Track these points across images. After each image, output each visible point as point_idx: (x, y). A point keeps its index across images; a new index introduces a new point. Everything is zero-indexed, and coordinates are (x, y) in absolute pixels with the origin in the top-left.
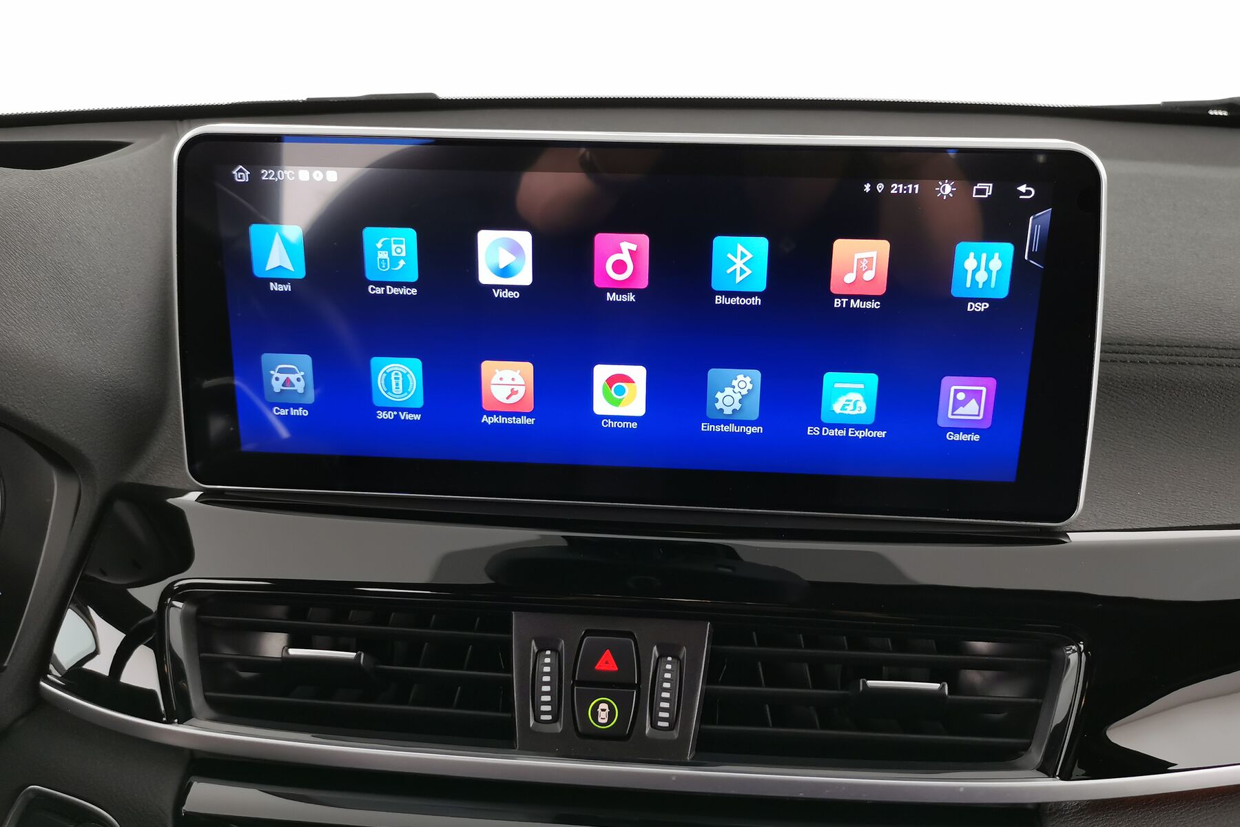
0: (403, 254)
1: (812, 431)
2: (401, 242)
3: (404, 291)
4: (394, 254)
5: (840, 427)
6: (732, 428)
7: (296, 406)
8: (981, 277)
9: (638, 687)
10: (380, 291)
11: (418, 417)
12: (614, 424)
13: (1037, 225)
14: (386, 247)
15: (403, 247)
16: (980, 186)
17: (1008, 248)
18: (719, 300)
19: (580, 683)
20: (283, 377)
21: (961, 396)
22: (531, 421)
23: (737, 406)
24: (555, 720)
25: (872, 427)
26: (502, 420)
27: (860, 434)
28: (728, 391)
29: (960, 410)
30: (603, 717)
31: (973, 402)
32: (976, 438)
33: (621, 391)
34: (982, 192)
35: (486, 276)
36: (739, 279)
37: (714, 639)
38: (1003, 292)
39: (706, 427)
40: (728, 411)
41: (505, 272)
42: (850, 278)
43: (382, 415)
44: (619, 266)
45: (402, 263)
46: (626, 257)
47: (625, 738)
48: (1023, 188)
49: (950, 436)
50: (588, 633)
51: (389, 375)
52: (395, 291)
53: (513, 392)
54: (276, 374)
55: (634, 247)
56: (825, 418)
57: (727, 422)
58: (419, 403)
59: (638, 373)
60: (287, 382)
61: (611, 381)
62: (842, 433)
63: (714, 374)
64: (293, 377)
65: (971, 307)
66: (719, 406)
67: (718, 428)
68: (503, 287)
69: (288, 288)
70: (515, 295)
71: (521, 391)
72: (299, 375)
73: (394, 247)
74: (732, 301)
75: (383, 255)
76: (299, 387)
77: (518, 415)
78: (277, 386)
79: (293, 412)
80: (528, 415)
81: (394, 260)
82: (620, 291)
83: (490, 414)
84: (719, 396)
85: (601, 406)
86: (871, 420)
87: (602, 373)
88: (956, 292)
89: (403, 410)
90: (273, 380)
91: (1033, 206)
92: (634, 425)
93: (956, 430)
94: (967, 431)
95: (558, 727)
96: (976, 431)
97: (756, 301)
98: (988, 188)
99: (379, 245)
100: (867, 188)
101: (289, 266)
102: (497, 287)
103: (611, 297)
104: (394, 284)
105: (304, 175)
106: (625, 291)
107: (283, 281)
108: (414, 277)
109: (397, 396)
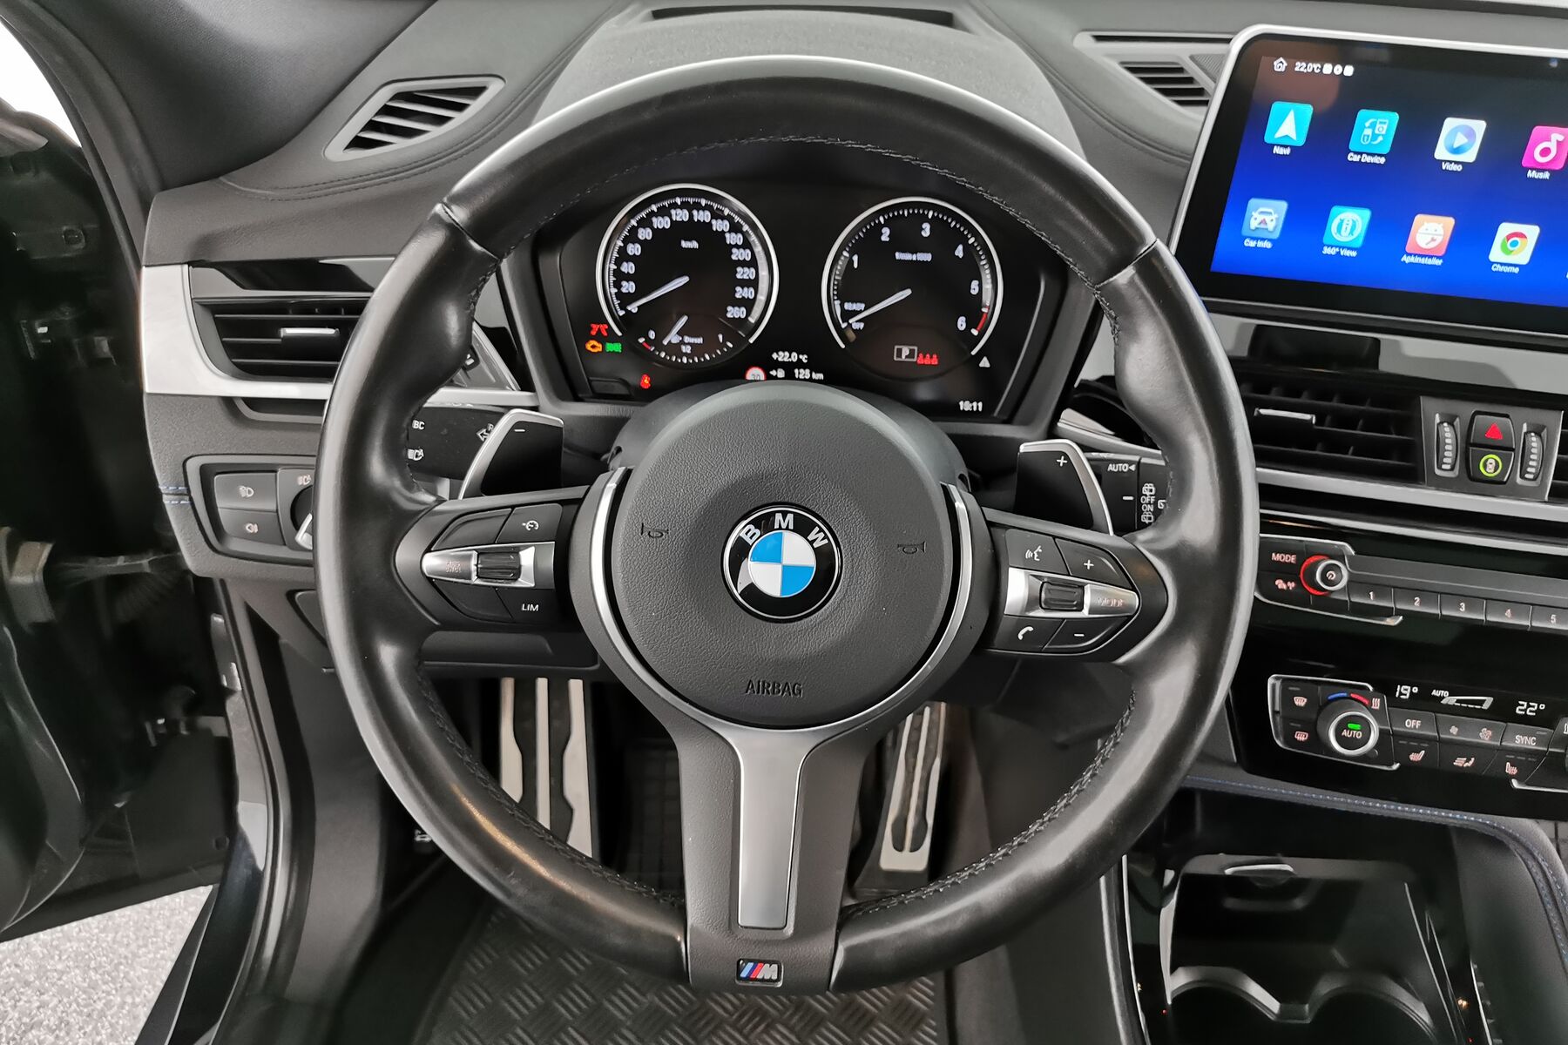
0: (1384, 132)
2: (1385, 123)
3: (1375, 159)
4: (1377, 132)
7: (1263, 240)
9: (1515, 450)
10: (1355, 158)
12: (1501, 268)
14: (1373, 126)
15: (1385, 127)
19: (1474, 445)
20: (1260, 218)
22: (1438, 262)
24: (1453, 469)
26: (1416, 260)
30: (1491, 468)
33: (1514, 244)
35: (1441, 153)
41: (1457, 151)
43: (1327, 251)
45: (1380, 139)
46: (1552, 146)
47: (1504, 482)
50: (1478, 413)
51: (1342, 221)
52: (1369, 159)
53: (1433, 240)
54: (1255, 214)
55: (1561, 138)
58: (1359, 244)
59: (1533, 232)
60: (1264, 222)
61: (1511, 236)
64: (1268, 218)
68: (1451, 162)
69: (1287, 151)
70: (1459, 168)
71: (1439, 239)
72: (1274, 216)
73: (1378, 126)
75: (1368, 132)
76: (1271, 226)
77: (1431, 257)
78: (1254, 224)
79: (1261, 244)
81: (1375, 136)
82: (1538, 170)
83: (1410, 255)
85: (1496, 254)
87: (1505, 229)
89: (1343, 248)
90: (1252, 219)
92: (1516, 270)
95: (1456, 473)
99: (1367, 124)
101: (1294, 136)
102: (1446, 161)
103: (1531, 174)
104: (1368, 154)
105: (1328, 69)
106: (1543, 171)
107: (1286, 147)
108: (1386, 150)
109: (1344, 237)
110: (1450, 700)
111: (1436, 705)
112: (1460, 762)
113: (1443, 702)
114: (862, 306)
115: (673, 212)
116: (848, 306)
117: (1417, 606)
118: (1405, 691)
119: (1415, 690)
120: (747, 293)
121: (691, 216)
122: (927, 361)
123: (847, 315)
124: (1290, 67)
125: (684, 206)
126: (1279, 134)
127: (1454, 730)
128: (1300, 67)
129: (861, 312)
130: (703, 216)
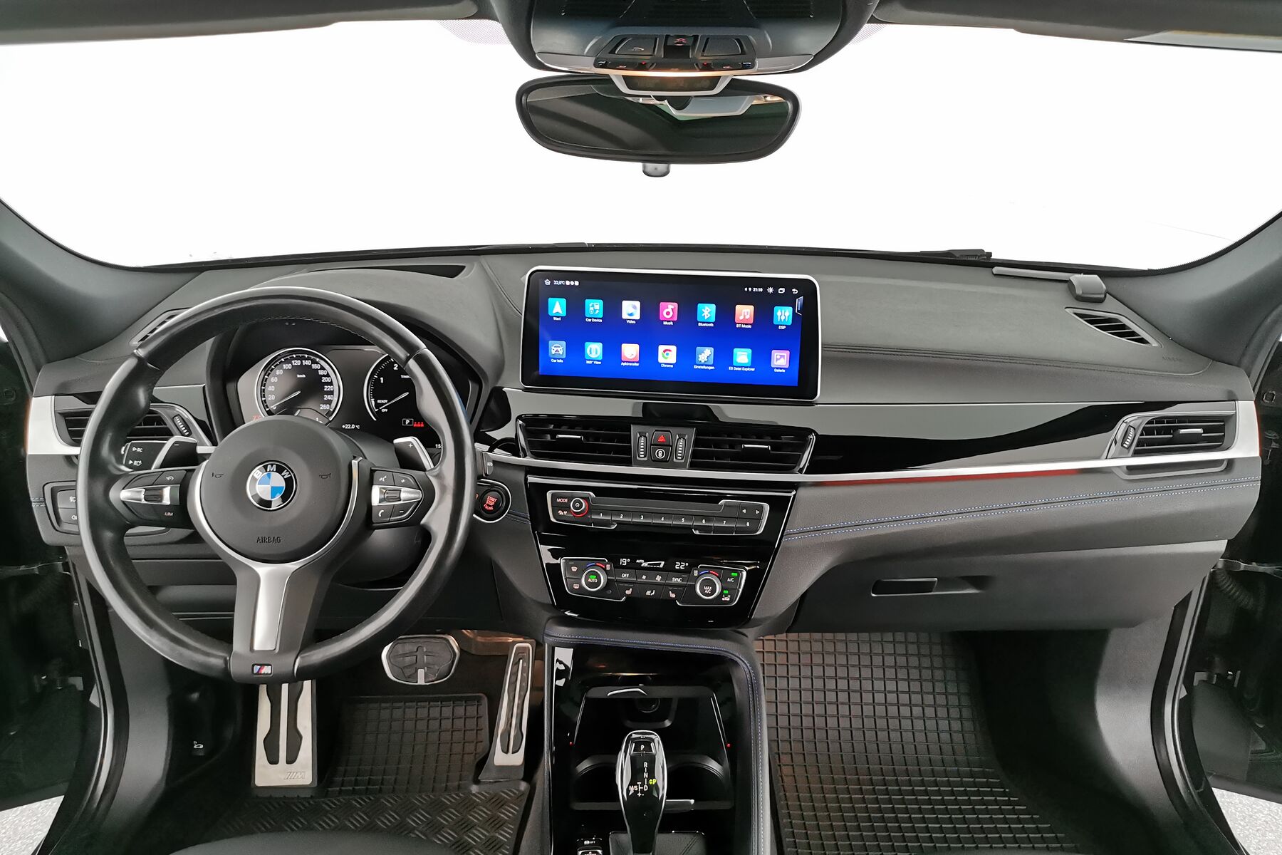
0: (598, 309)
1: (731, 368)
3: (598, 320)
4: (595, 308)
5: (740, 367)
6: (704, 367)
7: (559, 359)
8: (783, 318)
9: (672, 446)
10: (590, 320)
11: (600, 363)
12: (665, 366)
13: (799, 302)
14: (593, 306)
15: (598, 306)
16: (781, 289)
17: (791, 309)
18: (700, 324)
19: (653, 445)
20: (556, 349)
21: (778, 357)
22: (637, 365)
23: (706, 360)
24: (645, 457)
25: (750, 367)
26: (628, 364)
27: (746, 369)
28: (703, 354)
29: (778, 361)
30: (660, 455)
31: (782, 359)
32: (784, 371)
33: (667, 354)
34: (781, 291)
35: (625, 316)
36: (706, 317)
37: (697, 434)
38: (790, 323)
39: (696, 367)
40: (703, 362)
41: (631, 315)
42: (741, 318)
43: (588, 362)
44: (668, 313)
45: (597, 311)
46: (670, 310)
47: (667, 461)
48: (794, 290)
49: (776, 370)
50: (656, 431)
51: (591, 348)
52: (595, 320)
53: (632, 355)
54: (553, 348)
55: (673, 307)
56: (734, 364)
57: (702, 365)
58: (601, 358)
59: (674, 348)
60: (557, 351)
61: (665, 351)
62: (740, 369)
63: (698, 349)
64: (559, 349)
65: (780, 327)
66: (700, 360)
67: (699, 367)
68: (630, 320)
69: (560, 319)
70: (634, 322)
71: (635, 354)
72: (561, 348)
73: (595, 306)
74: (704, 325)
75: (592, 309)
76: (561, 352)
77: (633, 362)
78: (553, 352)
79: (558, 361)
80: (637, 362)
81: (595, 310)
82: (668, 321)
83: (624, 362)
84: (700, 356)
85: (661, 359)
86: (750, 365)
87: (661, 348)
88: (775, 323)
90: (552, 350)
91: (798, 296)
92: (672, 366)
93: (777, 368)
94: (781, 369)
95: (646, 459)
96: (784, 369)
97: (712, 325)
98: (783, 290)
99: (591, 305)
100: (746, 289)
101: (560, 312)
103: (665, 323)
104: (595, 318)
105: (568, 283)
106: (670, 321)
107: (558, 317)
108: (601, 316)
109: (593, 356)
110: (645, 564)
111: (639, 567)
112: (648, 593)
113: (642, 565)
114: (386, 401)
115: (293, 362)
116: (379, 401)
117: (621, 518)
118: (624, 561)
119: (629, 560)
120: (329, 397)
121: (302, 363)
122: (419, 425)
123: (378, 405)
124: (552, 283)
125: (297, 358)
126: (554, 312)
127: (644, 577)
128: (556, 283)
129: (386, 403)
130: (308, 363)
